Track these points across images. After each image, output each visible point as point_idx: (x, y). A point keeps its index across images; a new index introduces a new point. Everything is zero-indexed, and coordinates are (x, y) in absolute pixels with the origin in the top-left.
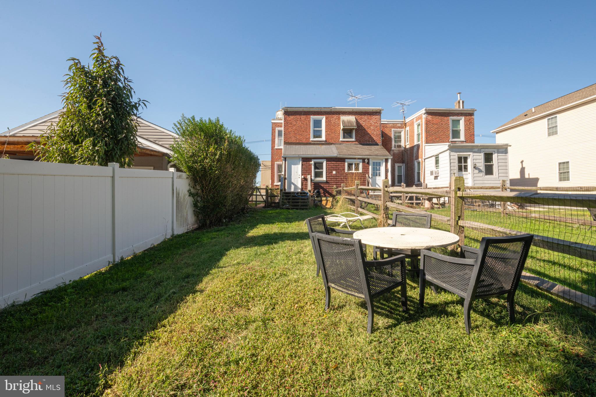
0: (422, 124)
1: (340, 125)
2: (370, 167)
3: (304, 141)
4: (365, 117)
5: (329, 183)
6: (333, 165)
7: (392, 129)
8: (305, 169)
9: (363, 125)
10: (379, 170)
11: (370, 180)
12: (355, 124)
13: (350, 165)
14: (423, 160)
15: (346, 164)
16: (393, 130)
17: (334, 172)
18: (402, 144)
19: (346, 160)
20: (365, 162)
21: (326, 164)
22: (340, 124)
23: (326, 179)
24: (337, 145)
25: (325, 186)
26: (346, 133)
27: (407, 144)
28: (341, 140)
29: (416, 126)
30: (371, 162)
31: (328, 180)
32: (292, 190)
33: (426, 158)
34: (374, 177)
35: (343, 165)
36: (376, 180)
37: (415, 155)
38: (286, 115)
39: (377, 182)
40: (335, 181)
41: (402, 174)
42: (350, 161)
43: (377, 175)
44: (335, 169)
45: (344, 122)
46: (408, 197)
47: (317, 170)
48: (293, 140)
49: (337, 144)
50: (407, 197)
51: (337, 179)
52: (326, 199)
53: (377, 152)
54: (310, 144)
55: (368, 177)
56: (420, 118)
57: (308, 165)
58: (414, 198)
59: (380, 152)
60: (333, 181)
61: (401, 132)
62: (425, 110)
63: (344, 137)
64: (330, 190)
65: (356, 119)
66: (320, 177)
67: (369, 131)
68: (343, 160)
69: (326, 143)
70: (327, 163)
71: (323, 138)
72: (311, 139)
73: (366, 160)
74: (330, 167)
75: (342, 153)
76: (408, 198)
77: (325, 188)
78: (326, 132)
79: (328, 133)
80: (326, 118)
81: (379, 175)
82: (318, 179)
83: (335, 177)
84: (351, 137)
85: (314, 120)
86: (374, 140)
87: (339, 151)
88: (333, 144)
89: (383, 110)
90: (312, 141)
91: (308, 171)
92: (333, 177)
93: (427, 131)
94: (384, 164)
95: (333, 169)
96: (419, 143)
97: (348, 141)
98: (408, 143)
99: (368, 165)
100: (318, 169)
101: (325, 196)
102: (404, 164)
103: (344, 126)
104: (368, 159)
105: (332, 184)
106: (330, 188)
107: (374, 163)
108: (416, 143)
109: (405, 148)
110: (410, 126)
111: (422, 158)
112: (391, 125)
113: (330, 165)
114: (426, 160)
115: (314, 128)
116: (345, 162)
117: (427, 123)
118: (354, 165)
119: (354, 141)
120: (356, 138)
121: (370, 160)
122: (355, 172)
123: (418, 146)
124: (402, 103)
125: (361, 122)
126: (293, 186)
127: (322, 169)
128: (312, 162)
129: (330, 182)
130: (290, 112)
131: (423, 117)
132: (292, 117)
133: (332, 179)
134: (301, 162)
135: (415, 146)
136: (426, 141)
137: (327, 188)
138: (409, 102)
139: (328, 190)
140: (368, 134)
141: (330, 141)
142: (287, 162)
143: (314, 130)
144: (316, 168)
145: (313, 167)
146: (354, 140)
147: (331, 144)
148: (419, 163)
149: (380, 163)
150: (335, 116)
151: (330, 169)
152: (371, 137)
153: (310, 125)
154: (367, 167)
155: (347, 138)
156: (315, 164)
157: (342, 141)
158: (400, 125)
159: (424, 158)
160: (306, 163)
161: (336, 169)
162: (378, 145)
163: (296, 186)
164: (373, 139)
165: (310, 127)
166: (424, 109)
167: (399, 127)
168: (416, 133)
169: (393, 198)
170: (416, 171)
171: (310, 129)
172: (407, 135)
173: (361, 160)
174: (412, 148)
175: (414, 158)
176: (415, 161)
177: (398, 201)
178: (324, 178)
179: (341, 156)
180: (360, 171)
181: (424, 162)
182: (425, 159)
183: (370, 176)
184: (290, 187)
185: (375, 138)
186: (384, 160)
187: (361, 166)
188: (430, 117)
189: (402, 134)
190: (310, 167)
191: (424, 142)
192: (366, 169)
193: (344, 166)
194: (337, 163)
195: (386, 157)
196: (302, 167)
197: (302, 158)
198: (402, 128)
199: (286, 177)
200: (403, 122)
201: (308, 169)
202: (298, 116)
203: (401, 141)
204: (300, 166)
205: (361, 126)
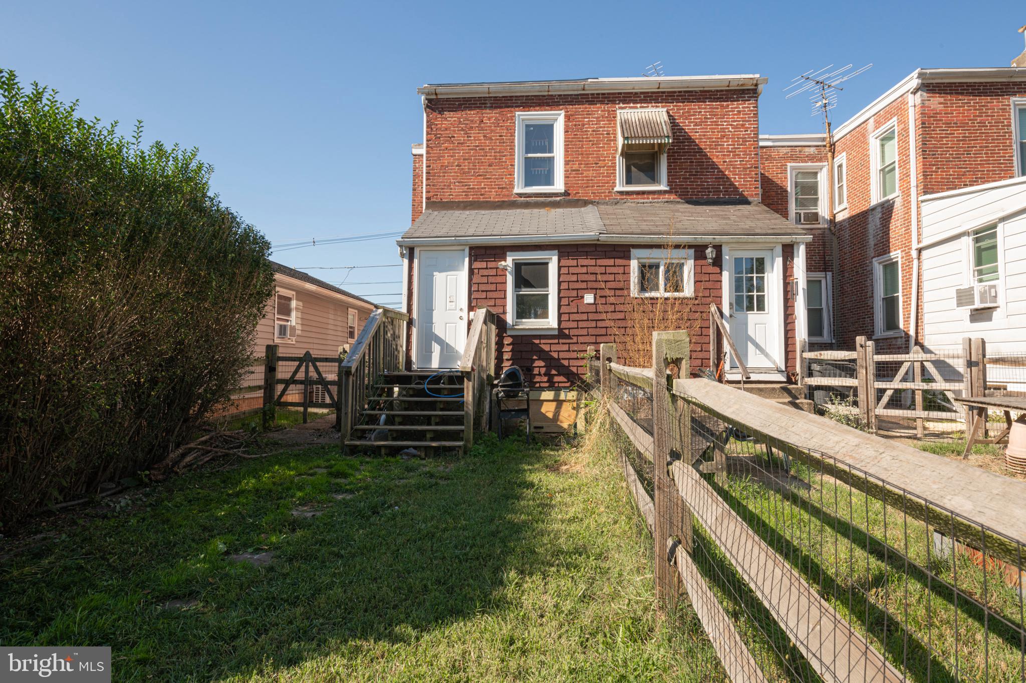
0: (906, 130)
1: (615, 140)
2: (726, 277)
3: (493, 196)
4: (703, 109)
5: (568, 337)
6: (584, 270)
7: (789, 165)
8: (482, 287)
9: (695, 136)
10: (760, 288)
11: (727, 326)
12: (666, 130)
13: (648, 272)
14: (914, 254)
15: (634, 264)
16: (793, 168)
17: (589, 298)
18: (823, 210)
19: (634, 252)
20: (705, 258)
21: (560, 268)
22: (615, 134)
23: (560, 322)
24: (602, 207)
25: (556, 349)
26: (636, 166)
27: (838, 209)
28: (618, 188)
29: (874, 144)
30: (727, 258)
31: (563, 325)
32: (435, 364)
33: (921, 245)
34: (739, 315)
35: (621, 270)
36: (746, 324)
37: (872, 242)
38: (433, 110)
39: (751, 332)
40: (592, 331)
41: (824, 305)
42: (649, 255)
43: (750, 308)
44: (590, 285)
45: (625, 125)
46: (889, 393)
47: (525, 291)
48: (456, 193)
49: (607, 204)
50: (882, 392)
51: (600, 324)
52: (557, 396)
53: (747, 224)
54: (513, 205)
55: (717, 316)
56: (897, 108)
57: (493, 272)
58: (919, 398)
59: (760, 224)
60: (585, 332)
61: (816, 173)
62: (920, 76)
63: (629, 181)
64: (572, 363)
65: (669, 116)
66: (536, 316)
67: (717, 158)
68: (621, 251)
69: (567, 200)
70: (564, 262)
71: (559, 185)
72: (517, 190)
73: (709, 250)
74: (574, 278)
75: (617, 229)
76: (885, 399)
77: (555, 355)
78: (567, 163)
79: (576, 167)
80: (568, 118)
81: (761, 307)
82: (531, 324)
83: (591, 316)
84: (653, 178)
85: (527, 126)
86: (736, 188)
87: (607, 222)
88: (592, 203)
89: (766, 81)
90: (520, 195)
91: (494, 295)
92: (585, 317)
93: (926, 151)
94: (779, 261)
95: (584, 285)
96: (890, 197)
97: (643, 193)
98: (845, 204)
99: (717, 270)
100: (528, 285)
101: (552, 386)
102: (829, 274)
103: (625, 138)
104: (718, 248)
105: (581, 339)
106: (574, 355)
107: (738, 261)
108: (875, 198)
109: (832, 221)
110: (847, 149)
111: (907, 248)
112: (784, 150)
113: (572, 270)
114: (924, 254)
115: (527, 152)
116: (628, 258)
117: (927, 121)
118: (662, 269)
119: (665, 192)
120: (670, 183)
121: (725, 249)
122: (667, 295)
123: (887, 209)
124: (820, 79)
125: (689, 127)
126: (436, 349)
127: (545, 285)
128: (509, 262)
129: (573, 332)
130: (448, 100)
131: (911, 103)
132: (452, 117)
133: (581, 324)
134: (467, 260)
135: (873, 209)
136: (925, 187)
137: (562, 355)
138: (844, 74)
139: (566, 363)
140: (714, 166)
141: (582, 195)
142: (416, 261)
143: (527, 160)
144: (521, 281)
145: (510, 280)
146: (663, 187)
147: (586, 203)
148: (891, 268)
149: (761, 263)
150: (599, 110)
151: (572, 286)
152: (723, 178)
153: (513, 142)
154: (712, 277)
155: (639, 182)
156: (518, 266)
157: (621, 193)
158: (812, 150)
159: (915, 245)
160: (484, 265)
161: (595, 285)
162: (748, 203)
163: (447, 351)
164: (732, 184)
165: (512, 149)
166: (915, 74)
167: (812, 158)
168: (875, 165)
169: (817, 394)
170: (880, 292)
171: (512, 155)
172: (840, 180)
173: (691, 252)
174: (860, 220)
175: (871, 252)
176: (875, 262)
177: (843, 409)
178: (551, 322)
179: (615, 239)
180: (688, 290)
181: (915, 262)
182: (920, 251)
183: (726, 310)
184: (426, 354)
185: (738, 181)
186: (779, 249)
187: (689, 269)
188: (936, 102)
189: (823, 179)
190: (499, 279)
191: (913, 191)
192: (709, 285)
193: (626, 273)
194: (600, 262)
195: (787, 239)
196: (470, 280)
197: (471, 248)
198: (820, 160)
199: (415, 315)
200: (824, 139)
201: (493, 287)
202: (472, 114)
203: (817, 199)
204: (463, 275)
205: (689, 139)
